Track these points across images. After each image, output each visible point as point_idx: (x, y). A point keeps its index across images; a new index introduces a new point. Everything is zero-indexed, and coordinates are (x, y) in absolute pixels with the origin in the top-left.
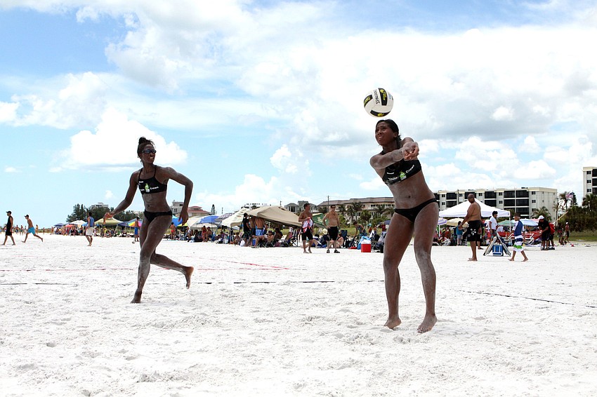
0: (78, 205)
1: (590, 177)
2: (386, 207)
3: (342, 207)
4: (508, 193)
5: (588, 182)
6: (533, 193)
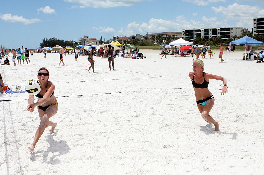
0: (44, 39)
1: (256, 22)
2: (172, 36)
3: (153, 37)
4: (222, 29)
5: (255, 24)
6: (232, 29)
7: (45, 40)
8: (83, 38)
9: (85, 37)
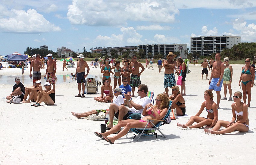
5: (192, 42)
6: (228, 38)
7: (29, 49)
8: (61, 48)
9: (62, 47)
